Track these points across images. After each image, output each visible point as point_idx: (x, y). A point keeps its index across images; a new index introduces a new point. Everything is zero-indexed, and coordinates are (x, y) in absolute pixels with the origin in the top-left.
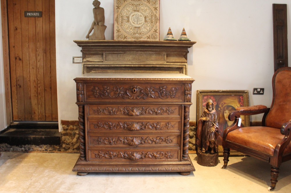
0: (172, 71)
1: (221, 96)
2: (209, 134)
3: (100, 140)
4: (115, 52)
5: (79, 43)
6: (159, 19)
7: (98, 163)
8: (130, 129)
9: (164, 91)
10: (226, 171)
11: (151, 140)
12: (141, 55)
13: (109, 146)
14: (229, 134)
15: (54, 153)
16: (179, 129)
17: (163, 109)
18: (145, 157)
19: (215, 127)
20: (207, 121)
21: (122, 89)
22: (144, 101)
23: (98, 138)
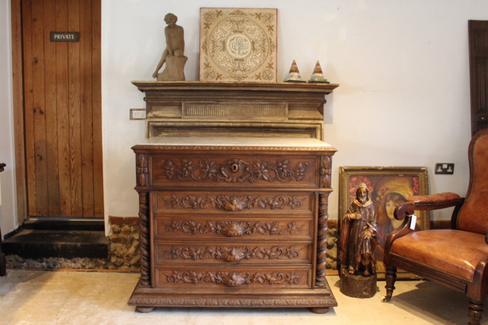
0: (297, 134)
1: (380, 177)
2: (361, 243)
3: (174, 252)
4: (201, 102)
5: (141, 86)
6: (275, 45)
7: (171, 291)
8: (226, 233)
9: (285, 168)
10: (390, 306)
11: (262, 252)
12: (246, 106)
13: (191, 261)
14: (395, 242)
15: (97, 271)
16: (311, 234)
17: (283, 200)
18: (252, 281)
19: (372, 231)
20: (358, 220)
21: (214, 164)
22: (251, 185)
23: (172, 248)
